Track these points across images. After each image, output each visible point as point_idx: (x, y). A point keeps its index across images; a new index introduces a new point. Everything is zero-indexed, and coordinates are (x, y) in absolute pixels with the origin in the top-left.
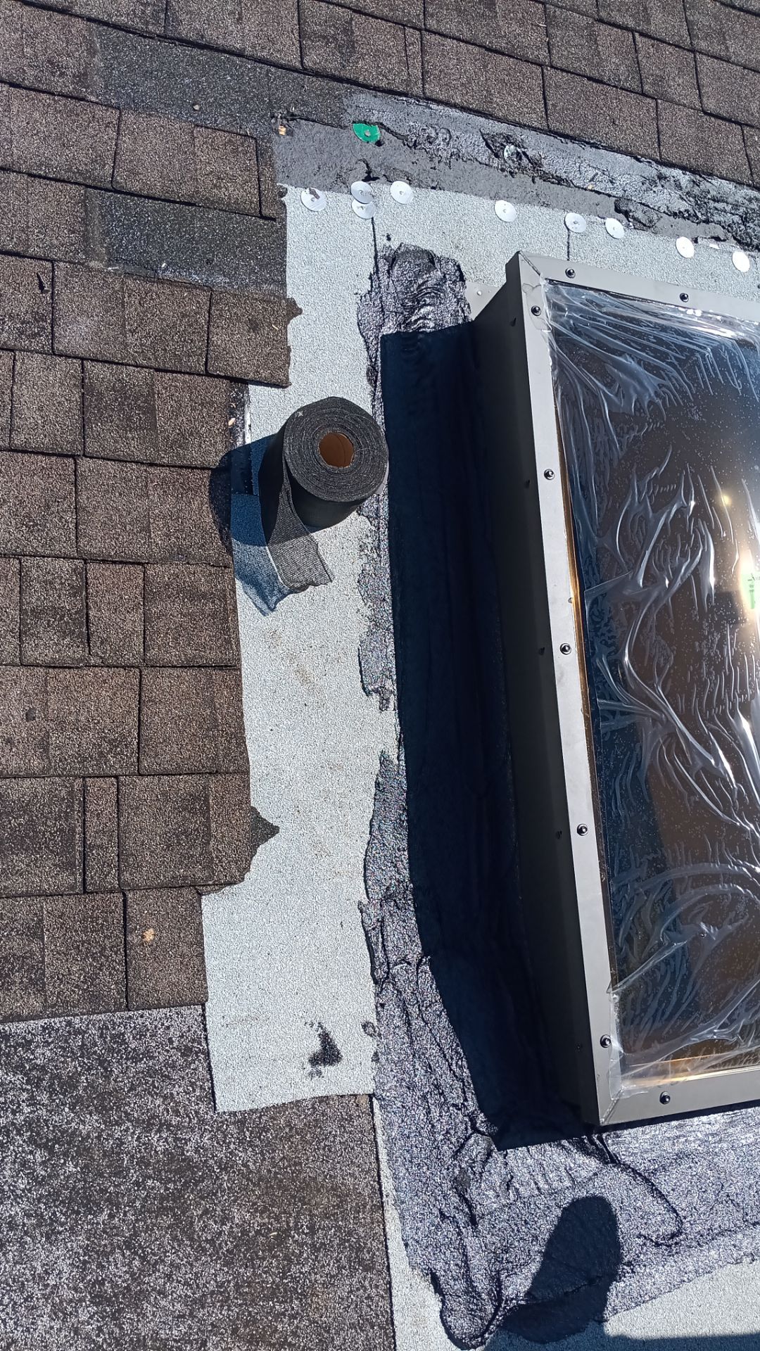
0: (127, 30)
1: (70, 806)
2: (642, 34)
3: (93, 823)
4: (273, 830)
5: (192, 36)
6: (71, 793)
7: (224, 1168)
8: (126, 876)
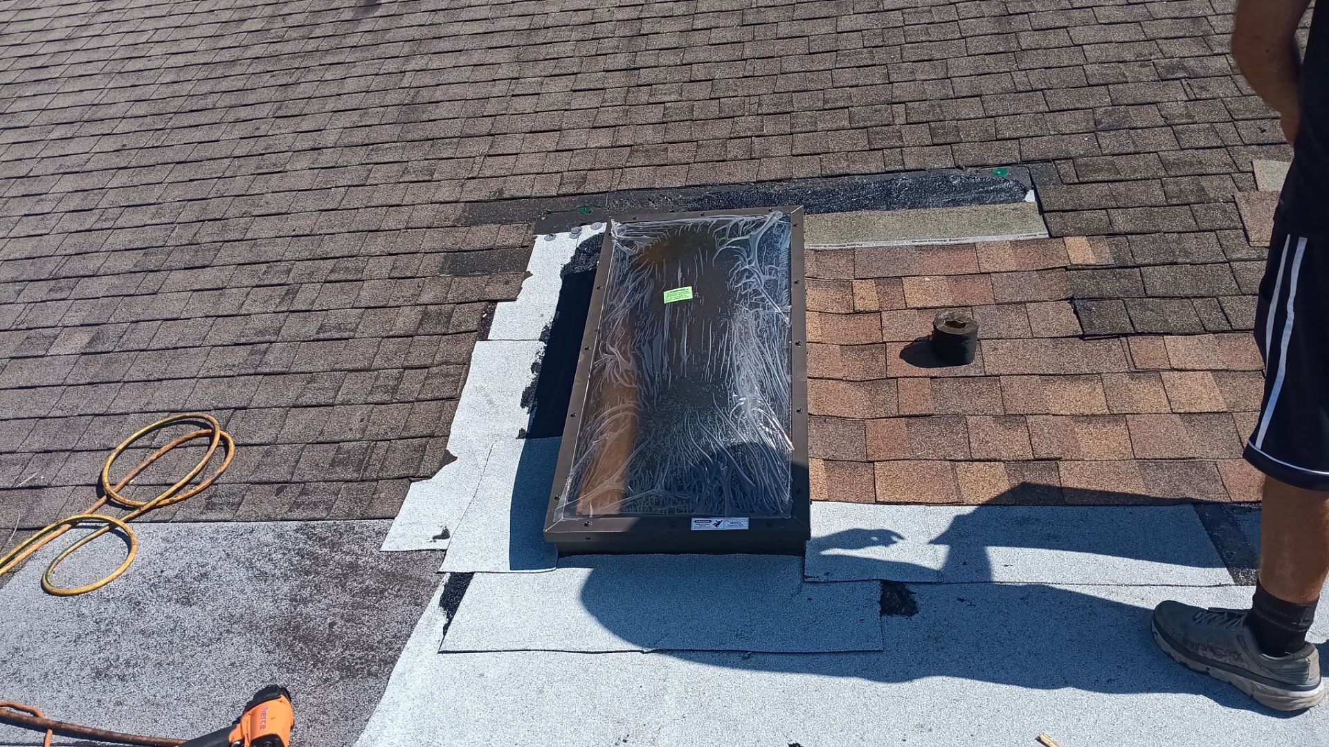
0: (481, 201)
1: (366, 450)
2: (756, 136)
3: (374, 456)
4: (454, 459)
5: (508, 197)
6: (368, 446)
7: (372, 568)
8: (380, 474)
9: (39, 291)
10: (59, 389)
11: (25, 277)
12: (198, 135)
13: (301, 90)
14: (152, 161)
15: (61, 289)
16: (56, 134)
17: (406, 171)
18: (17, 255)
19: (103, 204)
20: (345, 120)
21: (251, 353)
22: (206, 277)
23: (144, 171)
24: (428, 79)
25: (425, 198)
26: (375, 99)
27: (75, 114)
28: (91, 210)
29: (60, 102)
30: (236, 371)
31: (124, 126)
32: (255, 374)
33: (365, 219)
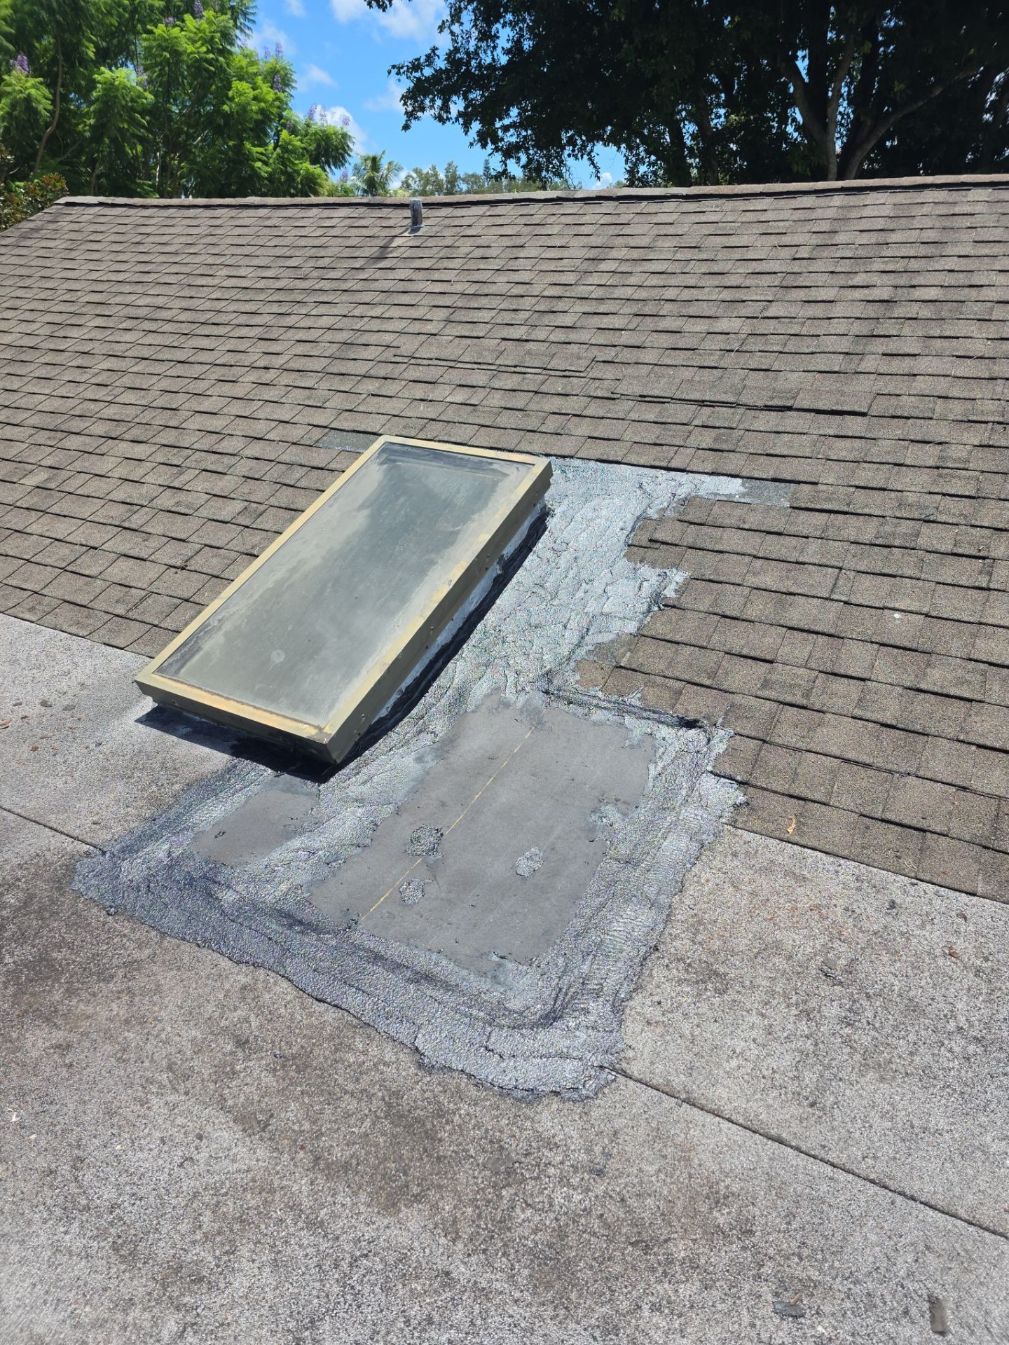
9: (41, 437)
10: (9, 508)
11: (41, 426)
12: (205, 343)
13: (289, 321)
14: (164, 358)
15: (54, 439)
16: (124, 325)
17: (309, 398)
18: (46, 410)
19: (117, 384)
20: (301, 349)
21: (129, 510)
22: (140, 451)
23: (156, 363)
24: (376, 325)
25: (307, 420)
26: (329, 336)
27: (142, 312)
28: (107, 386)
29: (141, 302)
30: (109, 522)
31: (168, 327)
32: (119, 526)
33: (259, 428)
